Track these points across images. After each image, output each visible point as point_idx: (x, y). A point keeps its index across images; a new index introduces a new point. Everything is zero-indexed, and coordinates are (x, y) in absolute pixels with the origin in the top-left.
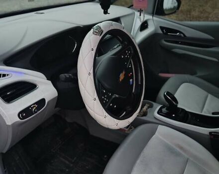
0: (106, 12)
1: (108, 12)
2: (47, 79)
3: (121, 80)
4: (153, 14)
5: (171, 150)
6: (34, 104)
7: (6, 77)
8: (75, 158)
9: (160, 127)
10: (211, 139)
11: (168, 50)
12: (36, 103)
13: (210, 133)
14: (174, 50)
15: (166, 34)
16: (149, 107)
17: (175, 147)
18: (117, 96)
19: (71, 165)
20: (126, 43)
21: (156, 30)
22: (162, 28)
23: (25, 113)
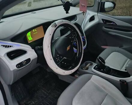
0: (67, 13)
1: (69, 12)
2: (32, 49)
3: (67, 50)
4: (98, 12)
5: (98, 89)
6: (24, 61)
7: (12, 47)
8: (50, 91)
9: (94, 76)
10: (120, 83)
11: (106, 33)
12: (25, 60)
13: (120, 80)
14: (109, 33)
15: (105, 23)
16: (90, 65)
17: (100, 87)
18: (66, 58)
19: (48, 94)
20: (73, 30)
21: (99, 21)
22: (103, 20)
23: (20, 65)
